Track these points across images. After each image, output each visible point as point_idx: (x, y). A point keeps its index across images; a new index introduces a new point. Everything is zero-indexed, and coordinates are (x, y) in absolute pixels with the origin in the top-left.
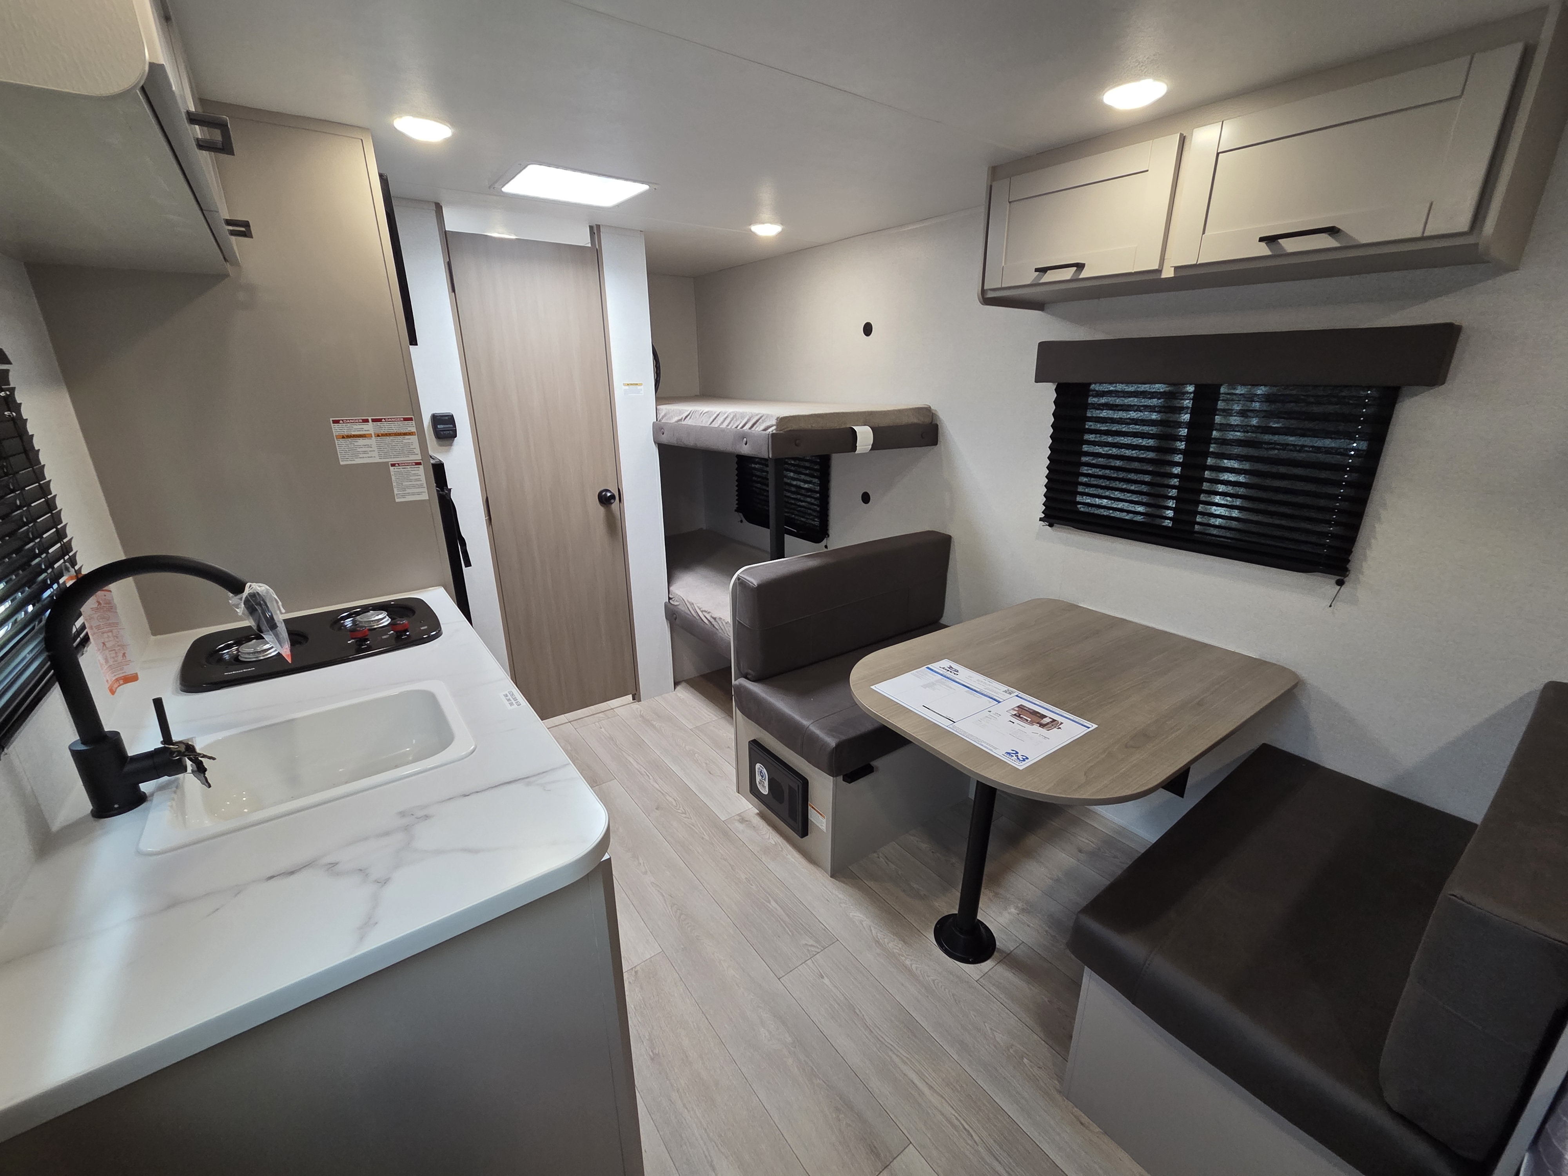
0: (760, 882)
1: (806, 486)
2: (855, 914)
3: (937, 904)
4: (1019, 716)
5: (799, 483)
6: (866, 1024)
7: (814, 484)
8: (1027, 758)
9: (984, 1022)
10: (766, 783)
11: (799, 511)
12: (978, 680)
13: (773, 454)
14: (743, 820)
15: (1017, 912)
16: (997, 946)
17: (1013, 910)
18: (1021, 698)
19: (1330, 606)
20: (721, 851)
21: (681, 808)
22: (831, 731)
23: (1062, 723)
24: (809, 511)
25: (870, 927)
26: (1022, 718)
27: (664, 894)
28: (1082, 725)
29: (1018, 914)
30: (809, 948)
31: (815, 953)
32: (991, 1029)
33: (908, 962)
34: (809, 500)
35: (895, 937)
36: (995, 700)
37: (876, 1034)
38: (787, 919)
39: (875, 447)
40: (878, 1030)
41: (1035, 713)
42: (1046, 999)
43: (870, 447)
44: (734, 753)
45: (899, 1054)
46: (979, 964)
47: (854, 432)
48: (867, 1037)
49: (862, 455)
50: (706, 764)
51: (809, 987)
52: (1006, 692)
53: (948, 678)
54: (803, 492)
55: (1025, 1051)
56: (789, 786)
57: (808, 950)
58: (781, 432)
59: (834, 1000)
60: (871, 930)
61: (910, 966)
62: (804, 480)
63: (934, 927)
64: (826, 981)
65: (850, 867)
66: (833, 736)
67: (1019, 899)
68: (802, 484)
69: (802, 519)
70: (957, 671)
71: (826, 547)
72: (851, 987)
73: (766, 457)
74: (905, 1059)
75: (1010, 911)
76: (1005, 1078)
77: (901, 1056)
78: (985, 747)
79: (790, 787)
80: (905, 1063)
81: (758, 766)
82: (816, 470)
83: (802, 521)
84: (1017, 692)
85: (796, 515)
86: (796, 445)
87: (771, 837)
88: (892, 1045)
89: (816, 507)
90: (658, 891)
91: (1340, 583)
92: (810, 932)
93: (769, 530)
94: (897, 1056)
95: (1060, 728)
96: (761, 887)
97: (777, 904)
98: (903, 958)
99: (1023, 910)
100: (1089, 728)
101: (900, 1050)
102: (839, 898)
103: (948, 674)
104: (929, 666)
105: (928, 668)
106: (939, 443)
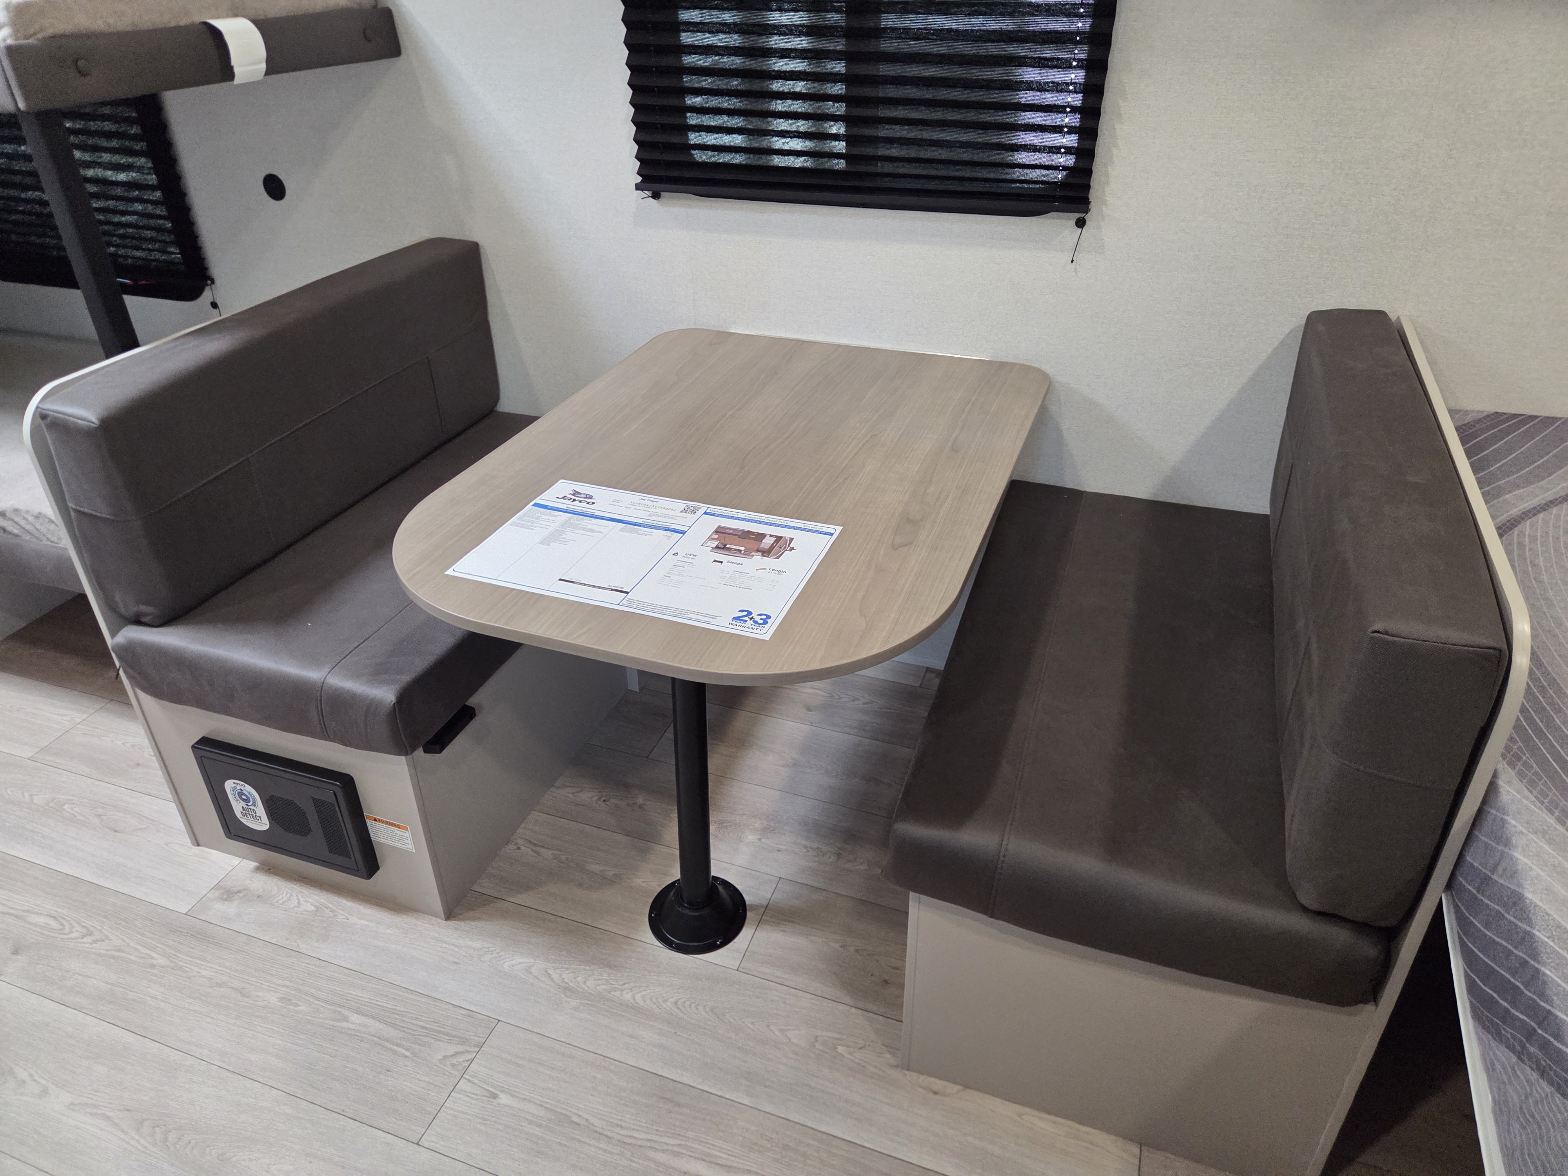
0: (313, 991)
1: (122, 177)
2: (513, 962)
3: (639, 881)
4: (724, 548)
5: (99, 173)
6: (596, 1132)
7: (139, 169)
8: (769, 617)
9: (768, 1026)
10: (261, 810)
11: (122, 237)
12: (633, 504)
13: (26, 98)
14: (228, 894)
15: (756, 837)
16: (747, 903)
17: (751, 837)
18: (714, 515)
19: (1072, 261)
20: (204, 973)
21: (77, 927)
22: (378, 673)
23: (791, 539)
24: (148, 234)
25: (546, 971)
26: (730, 549)
27: (109, 1114)
28: (821, 533)
29: (760, 839)
30: (454, 1061)
31: (466, 1064)
32: (781, 1030)
33: (627, 996)
34: (139, 207)
35: (593, 967)
36: (675, 531)
37: (619, 1137)
38: (392, 1033)
39: (274, 66)
40: (619, 1130)
41: (746, 534)
42: (837, 946)
43: (264, 66)
44: (158, 774)
45: (665, 1147)
46: (731, 943)
47: (217, 35)
48: (605, 1151)
49: (248, 86)
50: (99, 816)
51: (478, 1126)
52: (685, 511)
53: (579, 514)
54: (119, 191)
55: (835, 1035)
56: (314, 799)
57: (453, 1065)
58: (30, 41)
59: (530, 1122)
60: (549, 975)
61: (632, 1001)
62: (110, 163)
63: (647, 920)
64: (504, 1099)
65: (476, 888)
66: (384, 682)
67: (754, 817)
68: (110, 174)
69: (139, 254)
70: (591, 497)
71: (214, 305)
72: (550, 1086)
73: (10, 107)
74: (676, 1149)
75: (746, 840)
76: (823, 1091)
77: (670, 1147)
78: (696, 620)
79: (319, 804)
80: (677, 1154)
81: (229, 785)
82: (134, 138)
83: (139, 258)
84: (704, 507)
85: (117, 246)
86: (82, 73)
87: (301, 899)
88: (648, 1140)
89: (161, 222)
90: (91, 1114)
91: (1081, 223)
92: (444, 1034)
93: (78, 293)
94: (664, 1151)
95: (792, 549)
96: (318, 999)
97: (362, 1014)
98: (617, 993)
99: (766, 831)
100: (832, 534)
101: (665, 1140)
102: (474, 949)
103: (577, 506)
104: (537, 501)
105: (536, 505)
106: (403, 50)
